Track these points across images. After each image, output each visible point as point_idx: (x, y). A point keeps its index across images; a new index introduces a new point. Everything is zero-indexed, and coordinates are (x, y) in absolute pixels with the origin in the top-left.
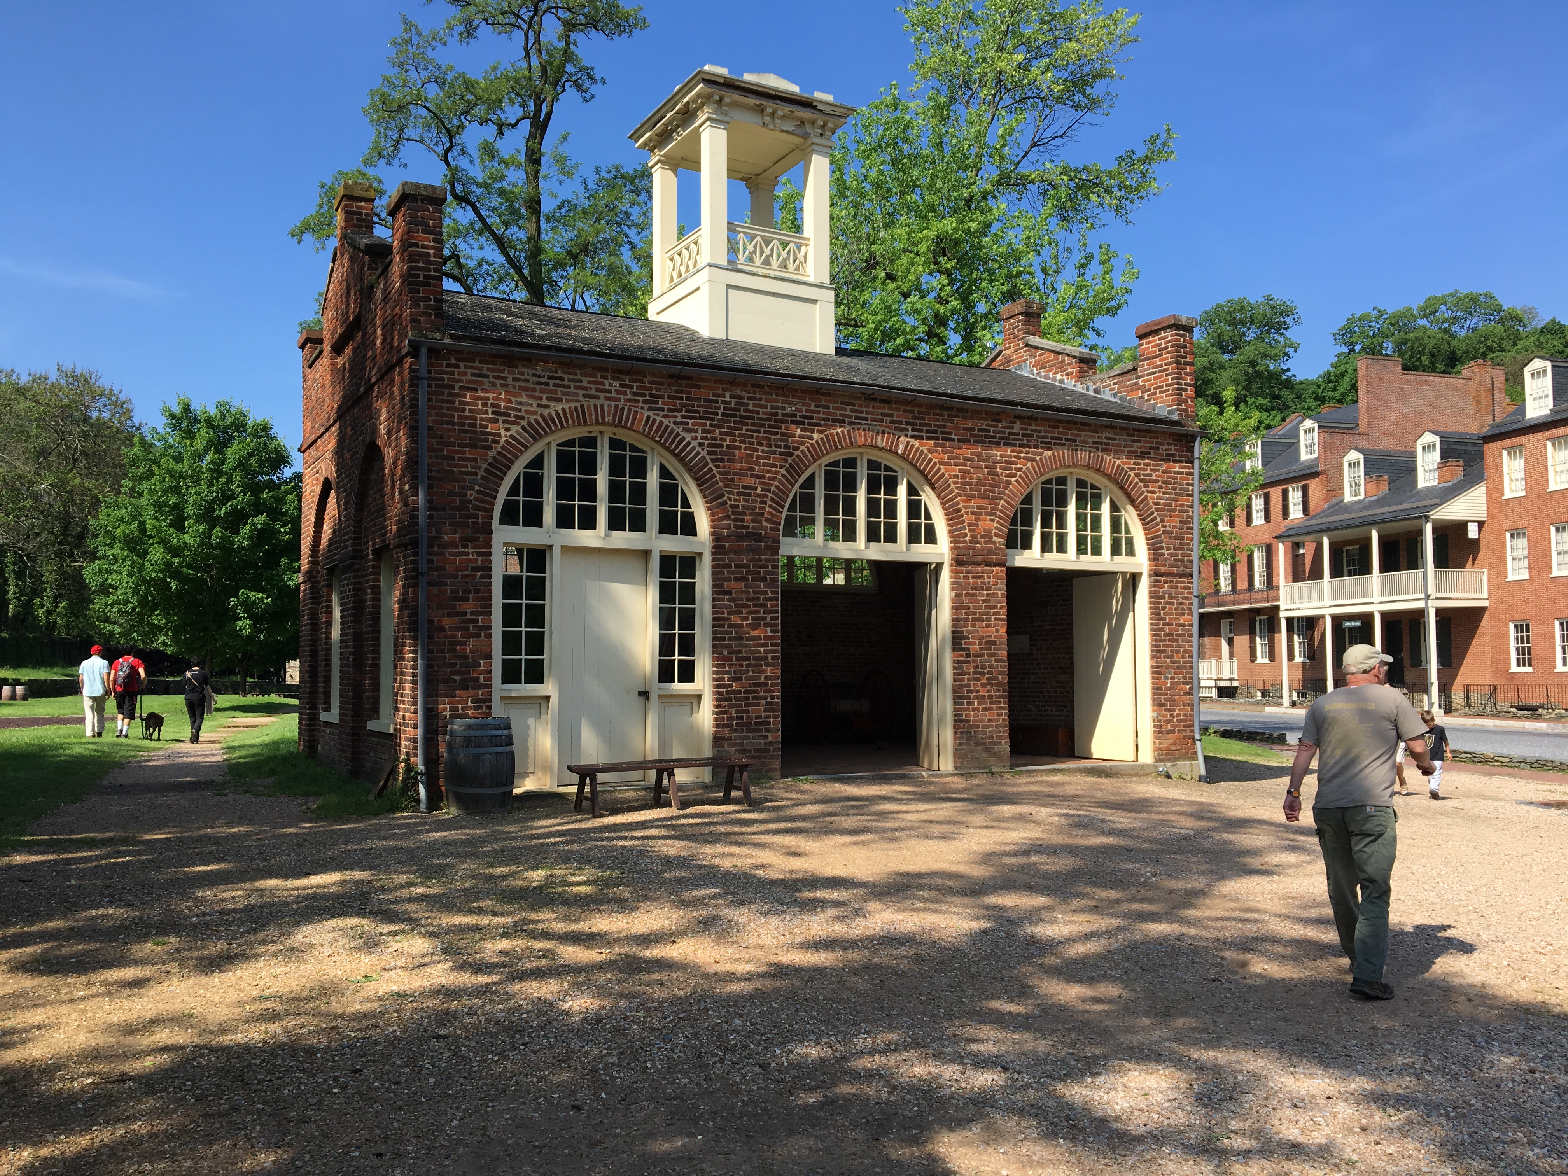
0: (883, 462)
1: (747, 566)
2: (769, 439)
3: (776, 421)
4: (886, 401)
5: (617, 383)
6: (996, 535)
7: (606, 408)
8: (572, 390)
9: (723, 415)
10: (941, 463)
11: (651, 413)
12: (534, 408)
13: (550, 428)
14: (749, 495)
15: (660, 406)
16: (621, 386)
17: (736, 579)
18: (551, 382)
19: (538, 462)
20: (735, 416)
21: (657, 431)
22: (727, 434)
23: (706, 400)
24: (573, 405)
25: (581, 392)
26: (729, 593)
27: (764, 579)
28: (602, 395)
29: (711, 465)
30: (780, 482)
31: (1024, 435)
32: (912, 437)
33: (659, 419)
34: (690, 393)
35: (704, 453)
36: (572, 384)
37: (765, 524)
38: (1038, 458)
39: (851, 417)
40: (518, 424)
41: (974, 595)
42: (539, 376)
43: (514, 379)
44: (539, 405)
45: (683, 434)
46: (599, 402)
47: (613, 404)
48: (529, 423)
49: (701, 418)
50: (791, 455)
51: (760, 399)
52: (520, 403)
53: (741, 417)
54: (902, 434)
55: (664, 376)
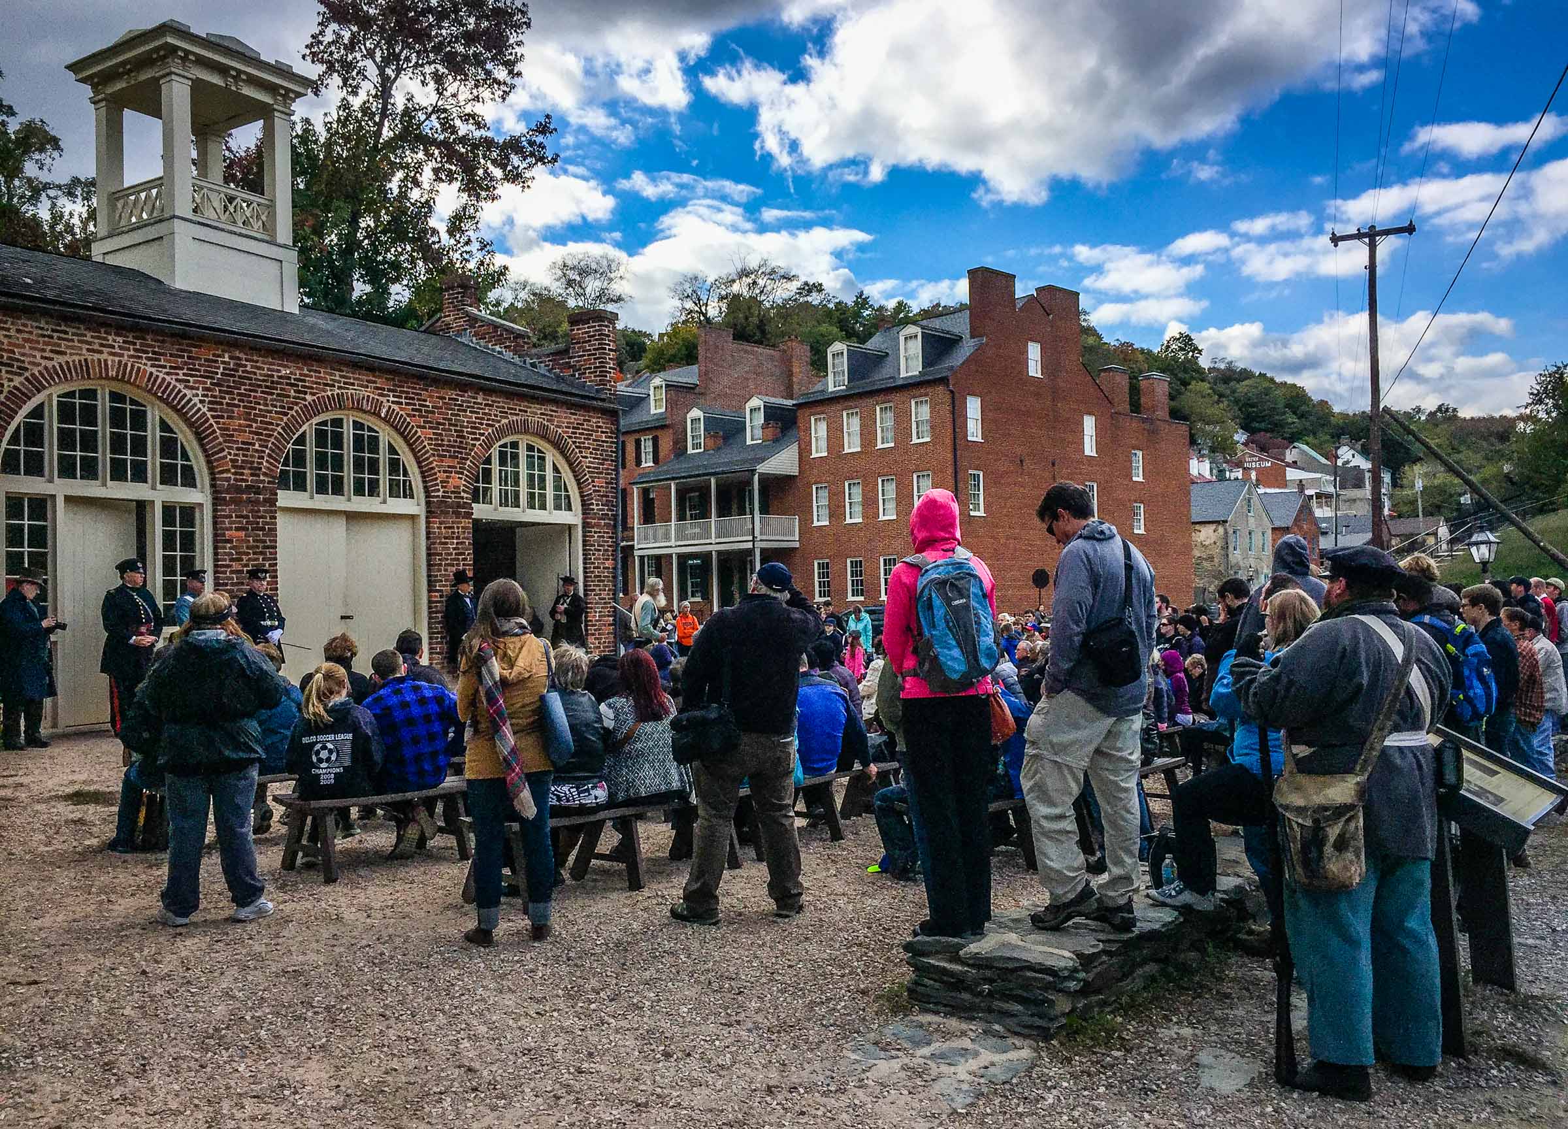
1: (247, 517)
2: (266, 399)
5: (120, 339)
6: (464, 491)
7: (110, 363)
8: (76, 344)
10: (419, 427)
12: (38, 360)
14: (248, 450)
15: (162, 363)
16: (124, 342)
17: (237, 529)
18: (55, 335)
21: (160, 387)
22: (228, 392)
23: (206, 360)
24: (77, 358)
25: (85, 346)
26: (230, 541)
27: (263, 529)
28: (105, 350)
29: (212, 421)
30: (276, 438)
32: (393, 402)
33: (161, 375)
35: (205, 410)
36: (75, 338)
38: (497, 425)
39: (339, 382)
40: (20, 375)
42: (42, 329)
43: (18, 331)
45: (185, 391)
46: (102, 357)
48: (33, 375)
50: (286, 414)
53: (240, 377)
54: (384, 399)
55: (166, 335)
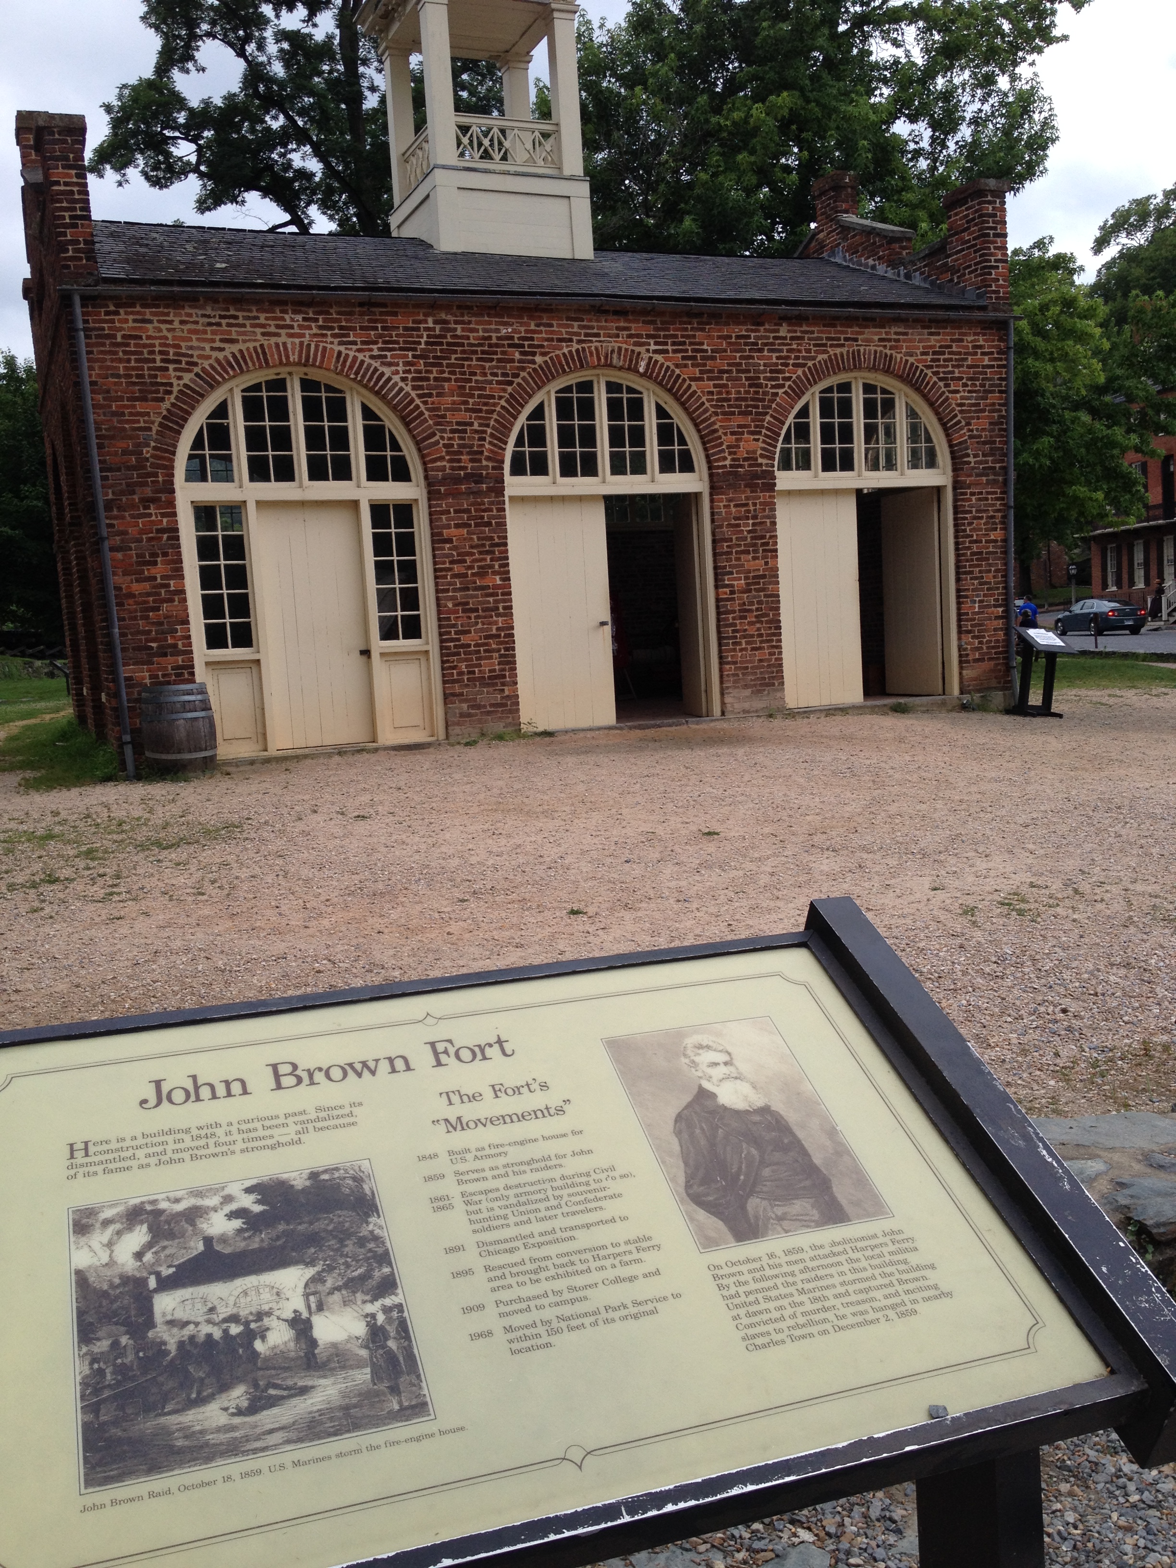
0: (625, 383)
1: (468, 511)
2: (484, 368)
3: (490, 346)
4: (620, 313)
5: (299, 317)
6: (762, 456)
7: (289, 346)
8: (249, 329)
9: (427, 343)
10: (691, 379)
11: (342, 348)
12: (208, 352)
13: (227, 373)
14: (465, 431)
15: (351, 339)
16: (304, 319)
17: (457, 526)
18: (224, 322)
19: (221, 411)
20: (441, 344)
21: (351, 367)
22: (433, 365)
23: (406, 329)
24: (251, 345)
25: (259, 330)
26: (449, 541)
27: (489, 524)
28: (283, 332)
29: (418, 401)
30: (499, 414)
31: (792, 338)
32: (655, 352)
33: (352, 354)
34: (385, 321)
35: (408, 389)
36: (248, 323)
37: (484, 463)
38: (810, 364)
39: (579, 334)
40: (190, 371)
41: (738, 525)
42: (209, 316)
43: (182, 322)
44: (212, 349)
45: (382, 369)
46: (280, 340)
47: (297, 341)
48: (203, 369)
49: (401, 349)
50: (510, 383)
51: (470, 322)
52: (191, 348)
53: (448, 344)
54: (642, 349)
55: (353, 305)
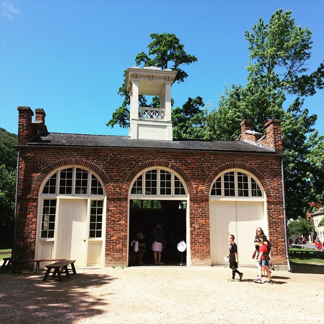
0: (166, 170)
2: (125, 166)
3: (127, 160)
6: (205, 191)
9: (110, 159)
10: (184, 170)
11: (87, 161)
13: (56, 166)
15: (89, 158)
16: (78, 154)
17: (113, 207)
18: (57, 154)
19: (55, 176)
20: (114, 160)
21: (89, 165)
22: (111, 165)
24: (63, 160)
25: (65, 156)
26: (111, 211)
27: (122, 207)
28: (72, 157)
29: (106, 174)
32: (174, 162)
34: (99, 154)
35: (103, 171)
36: (63, 154)
37: (123, 190)
38: (220, 166)
39: (152, 158)
40: (46, 166)
42: (53, 153)
43: (46, 154)
45: (97, 166)
46: (70, 159)
47: (75, 159)
48: (50, 166)
49: (102, 161)
50: (132, 170)
51: (122, 155)
54: (170, 162)
